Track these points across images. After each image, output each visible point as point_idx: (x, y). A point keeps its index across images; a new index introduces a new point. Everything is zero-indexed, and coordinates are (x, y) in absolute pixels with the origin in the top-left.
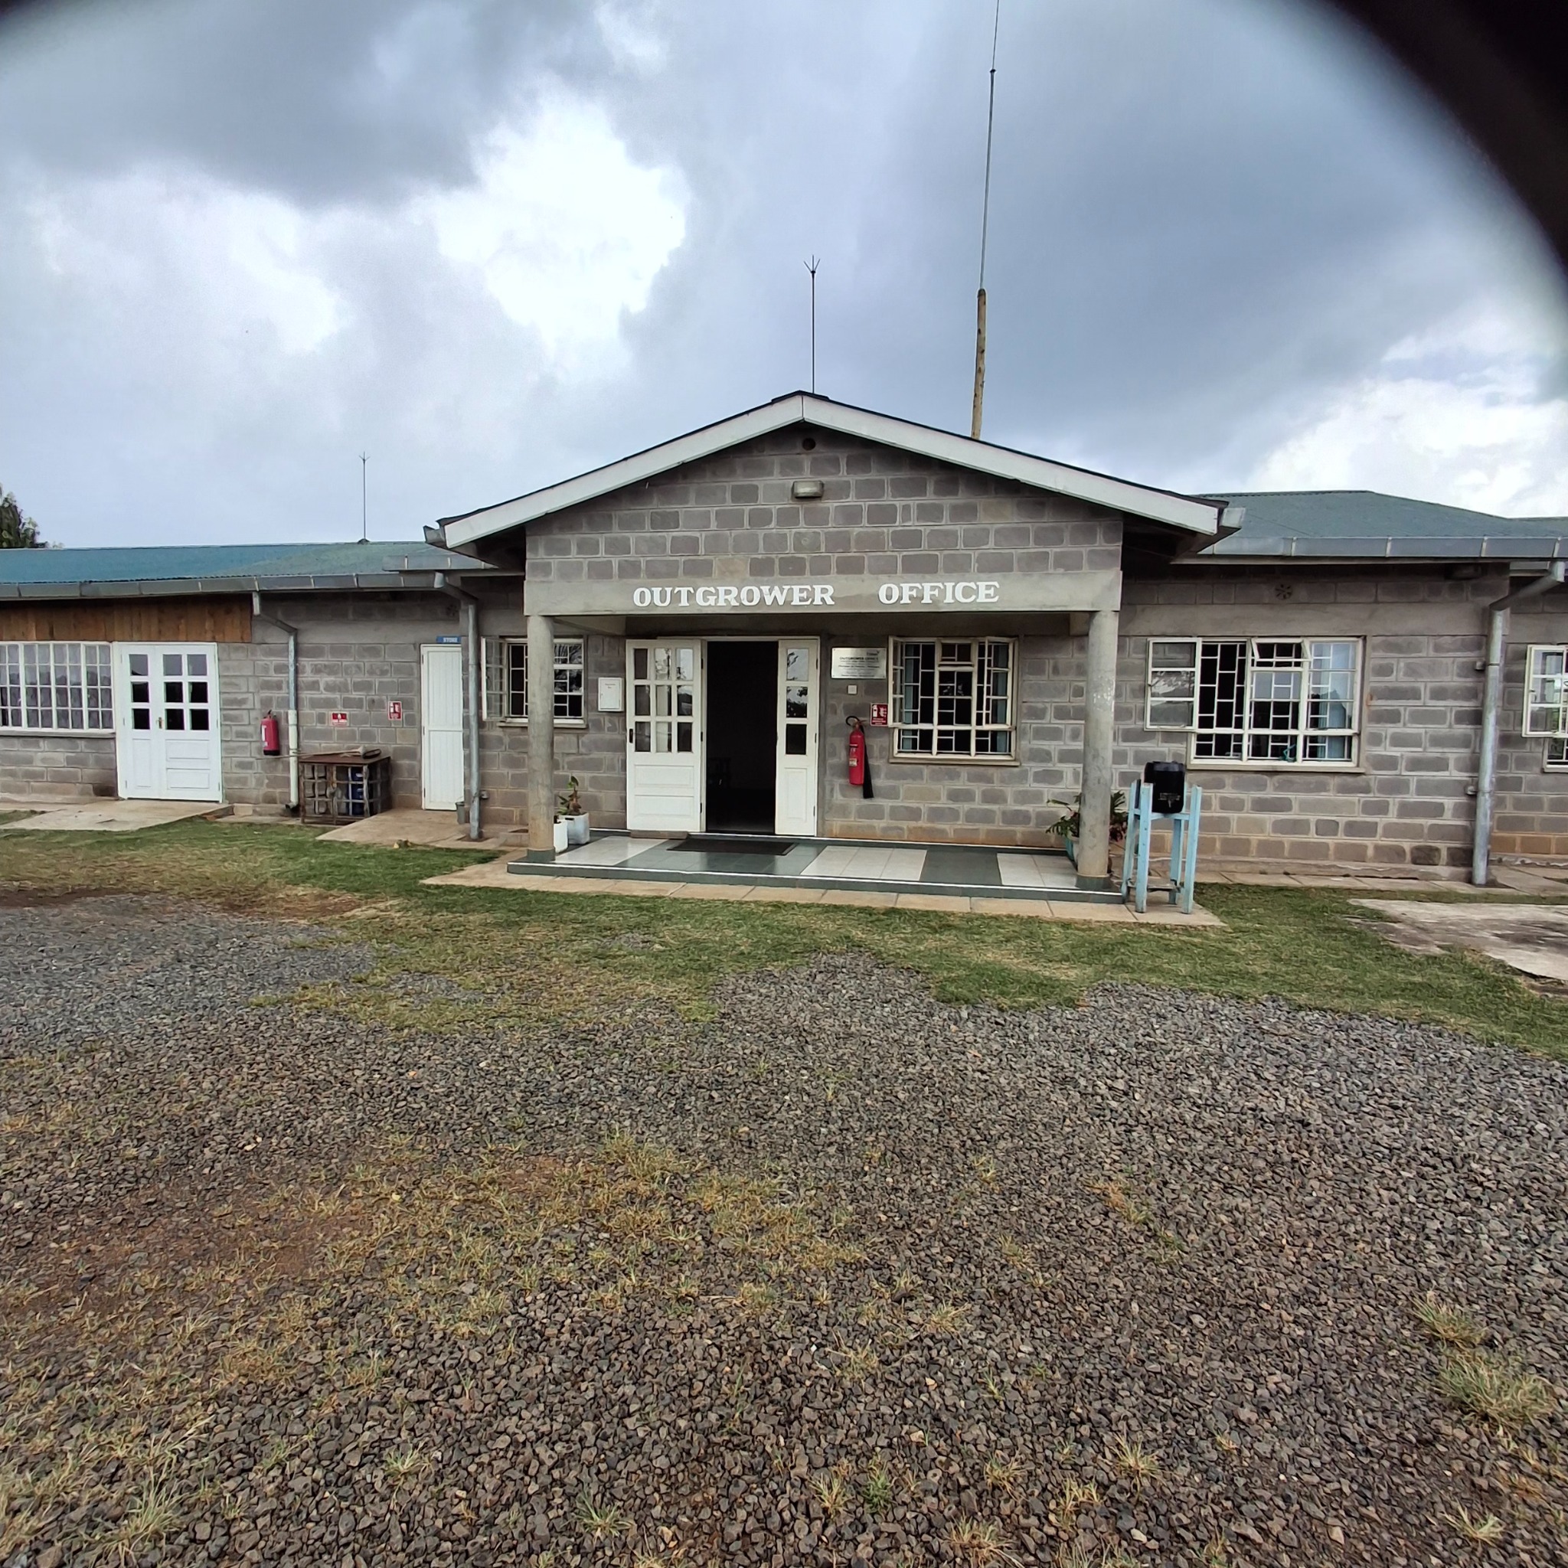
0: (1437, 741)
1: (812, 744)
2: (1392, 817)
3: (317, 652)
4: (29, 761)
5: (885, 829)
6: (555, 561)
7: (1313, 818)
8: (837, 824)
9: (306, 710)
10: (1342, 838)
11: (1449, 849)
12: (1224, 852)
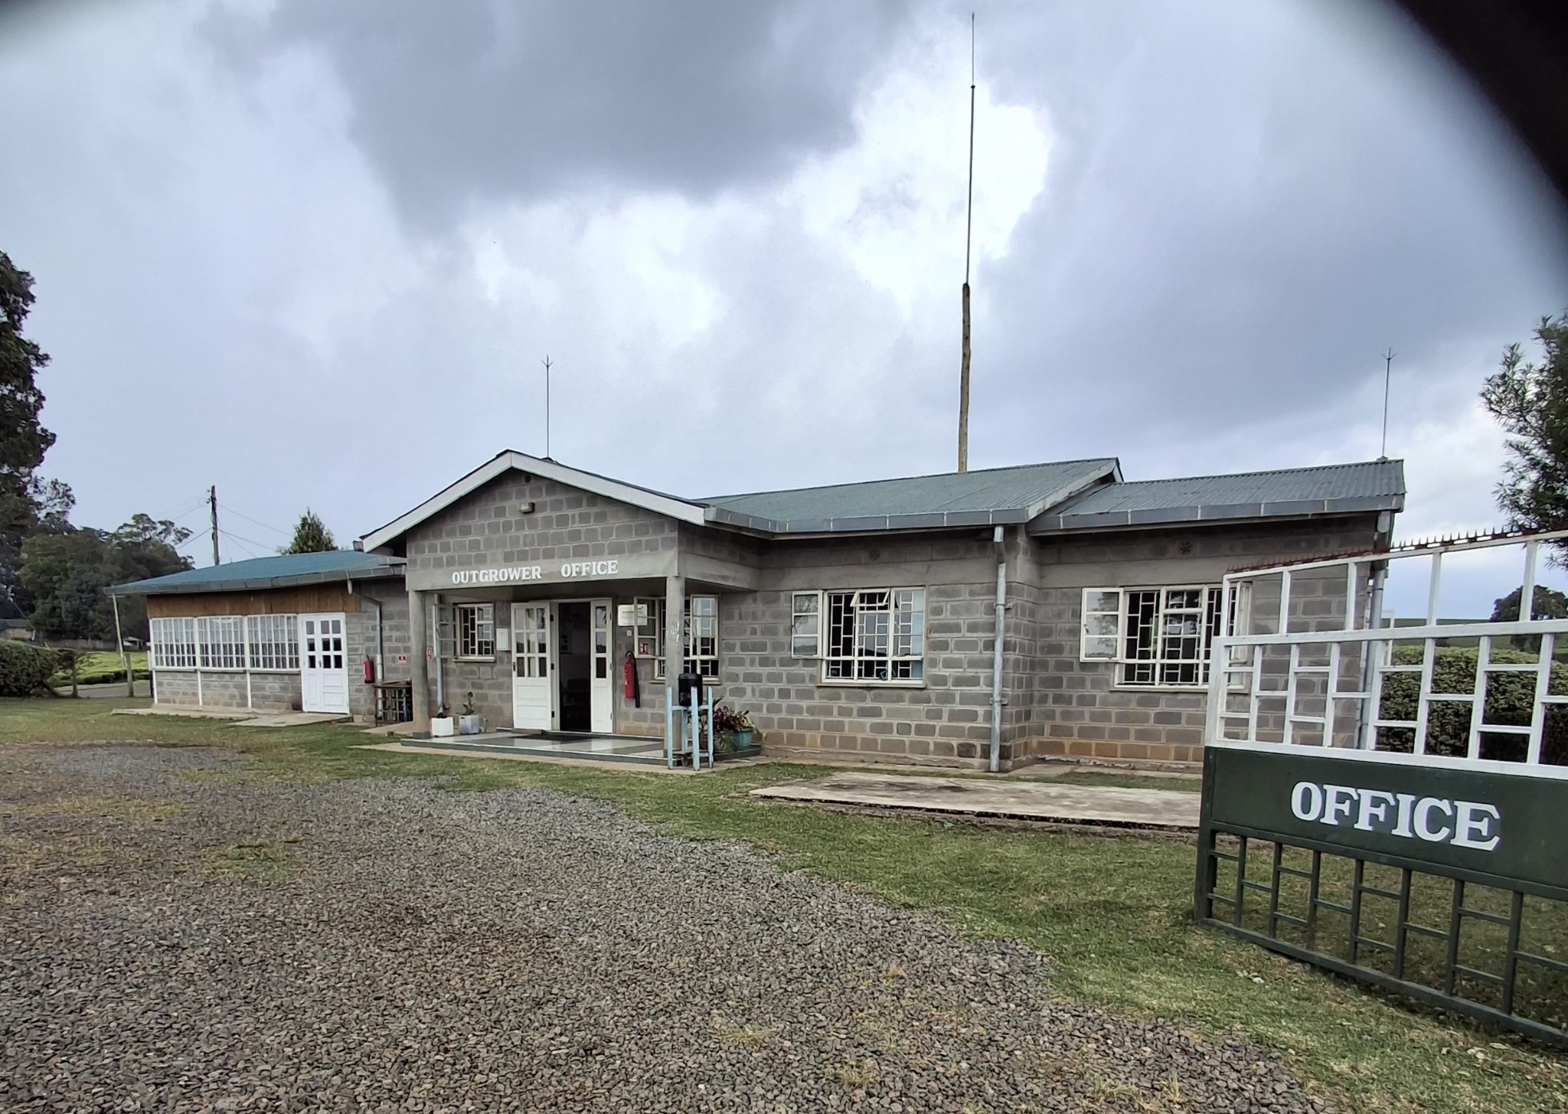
0: (973, 664)
1: (609, 672)
2: (944, 722)
3: (391, 617)
4: (264, 689)
5: (649, 729)
6: (419, 557)
7: (895, 722)
8: (623, 725)
9: (386, 655)
10: (913, 737)
11: (982, 745)
12: (841, 747)
